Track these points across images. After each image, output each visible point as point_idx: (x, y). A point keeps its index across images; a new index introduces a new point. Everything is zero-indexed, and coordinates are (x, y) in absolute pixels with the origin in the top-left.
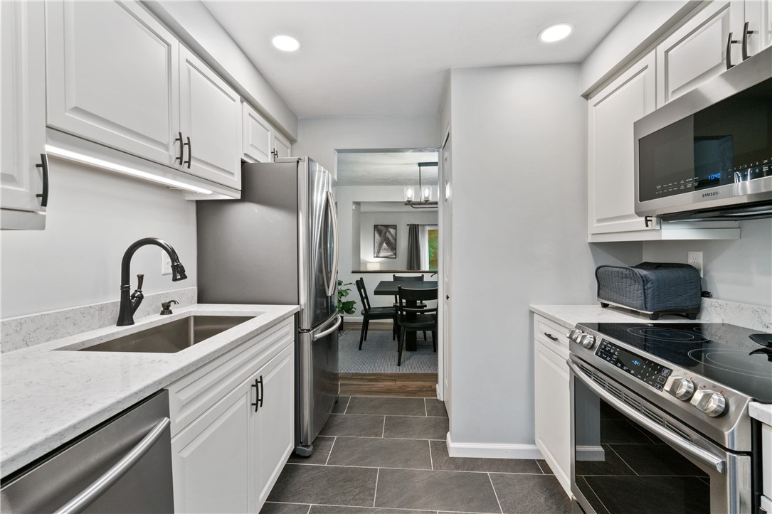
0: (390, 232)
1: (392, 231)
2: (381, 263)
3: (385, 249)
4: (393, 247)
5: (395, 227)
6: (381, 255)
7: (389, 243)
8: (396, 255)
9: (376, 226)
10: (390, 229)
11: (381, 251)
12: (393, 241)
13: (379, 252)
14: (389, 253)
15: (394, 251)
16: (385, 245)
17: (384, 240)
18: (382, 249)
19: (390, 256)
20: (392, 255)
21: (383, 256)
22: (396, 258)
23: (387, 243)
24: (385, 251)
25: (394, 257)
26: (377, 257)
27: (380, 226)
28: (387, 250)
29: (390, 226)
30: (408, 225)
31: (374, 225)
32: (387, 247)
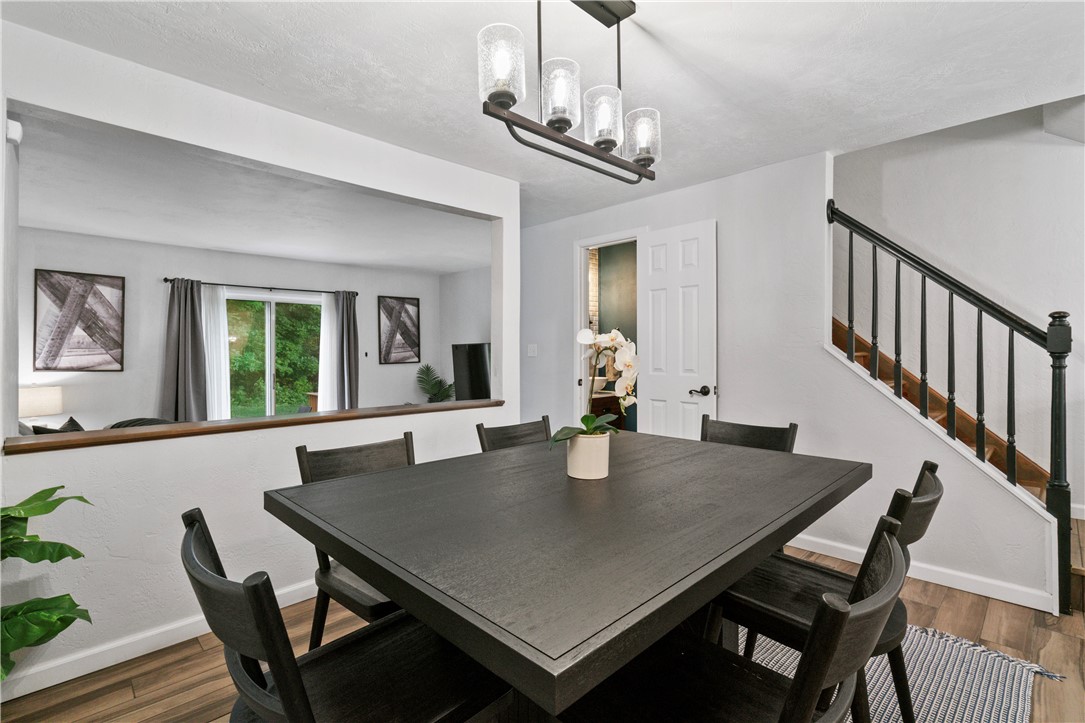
1: (108, 293)
2: (64, 386)
3: (79, 345)
4: (114, 340)
5: (119, 283)
6: (64, 361)
7: (94, 327)
8: (121, 359)
10: (100, 288)
11: (65, 351)
12: (111, 321)
13: (54, 353)
14: (99, 357)
15: (117, 351)
16: (79, 332)
17: (79, 318)
18: (65, 345)
19: (100, 364)
20: (109, 363)
21: (75, 365)
22: (122, 370)
23: (87, 329)
24: (80, 351)
25: (117, 366)
26: (47, 369)
27: (61, 276)
28: (88, 347)
29: (99, 279)
30: (166, 280)
31: (36, 270)
32: (88, 339)
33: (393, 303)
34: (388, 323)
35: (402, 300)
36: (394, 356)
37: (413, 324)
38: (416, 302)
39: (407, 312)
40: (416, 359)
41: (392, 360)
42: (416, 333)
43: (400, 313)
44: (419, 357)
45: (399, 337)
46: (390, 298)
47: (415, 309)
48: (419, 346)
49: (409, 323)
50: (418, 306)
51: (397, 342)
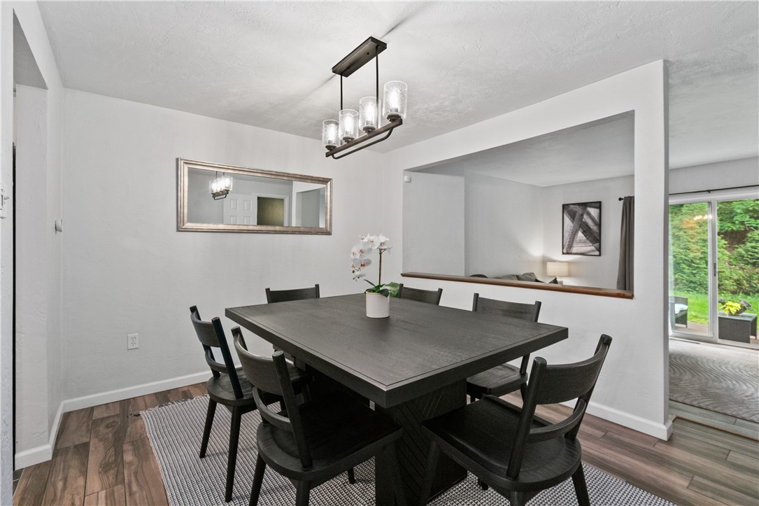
0: (589, 214)
1: (593, 212)
3: (580, 242)
4: (595, 238)
5: (598, 205)
6: (574, 250)
7: (587, 231)
8: (599, 249)
9: (565, 207)
10: (590, 209)
11: (575, 244)
12: (595, 228)
13: (570, 246)
14: (589, 248)
15: (597, 245)
16: (580, 235)
17: (580, 227)
18: (575, 241)
19: (590, 252)
20: (593, 251)
21: (579, 252)
22: (600, 255)
23: (584, 232)
24: (581, 245)
25: (597, 253)
26: (568, 253)
27: (573, 206)
28: (584, 242)
29: (589, 204)
30: (620, 199)
31: (563, 205)
32: (585, 238)
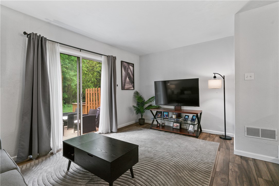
33: (126, 64)
34: (124, 72)
35: (128, 63)
36: (126, 87)
37: (132, 74)
38: (133, 65)
39: (130, 69)
40: (133, 88)
41: (126, 89)
42: (133, 78)
43: (128, 69)
44: (134, 87)
45: (128, 79)
46: (125, 62)
47: (132, 68)
48: (134, 83)
49: (131, 74)
50: (133, 67)
51: (127, 81)
